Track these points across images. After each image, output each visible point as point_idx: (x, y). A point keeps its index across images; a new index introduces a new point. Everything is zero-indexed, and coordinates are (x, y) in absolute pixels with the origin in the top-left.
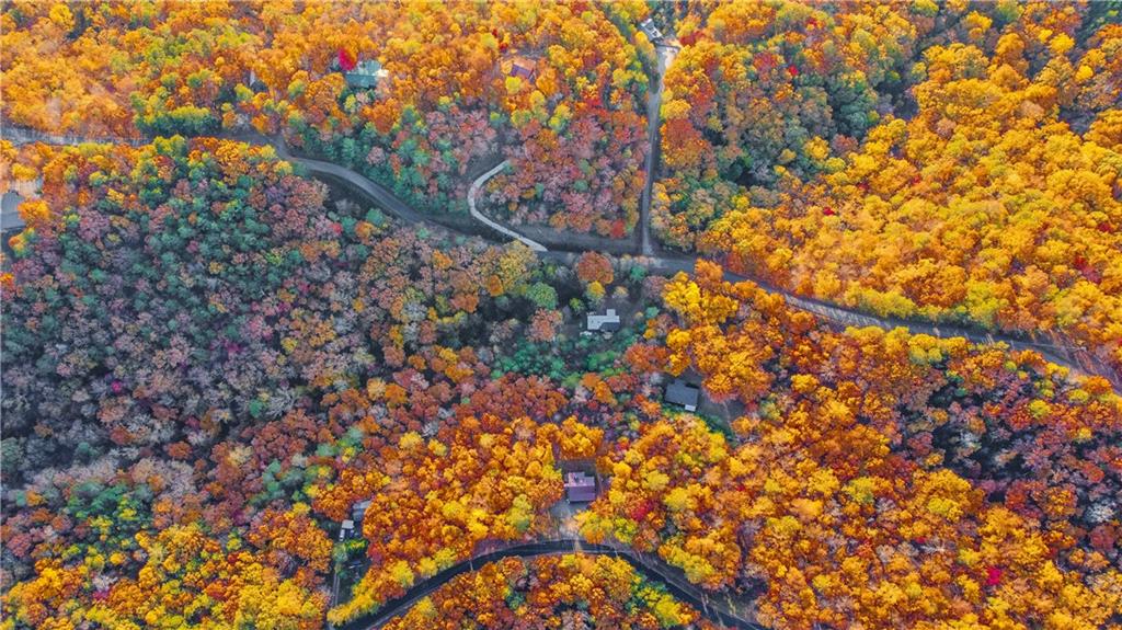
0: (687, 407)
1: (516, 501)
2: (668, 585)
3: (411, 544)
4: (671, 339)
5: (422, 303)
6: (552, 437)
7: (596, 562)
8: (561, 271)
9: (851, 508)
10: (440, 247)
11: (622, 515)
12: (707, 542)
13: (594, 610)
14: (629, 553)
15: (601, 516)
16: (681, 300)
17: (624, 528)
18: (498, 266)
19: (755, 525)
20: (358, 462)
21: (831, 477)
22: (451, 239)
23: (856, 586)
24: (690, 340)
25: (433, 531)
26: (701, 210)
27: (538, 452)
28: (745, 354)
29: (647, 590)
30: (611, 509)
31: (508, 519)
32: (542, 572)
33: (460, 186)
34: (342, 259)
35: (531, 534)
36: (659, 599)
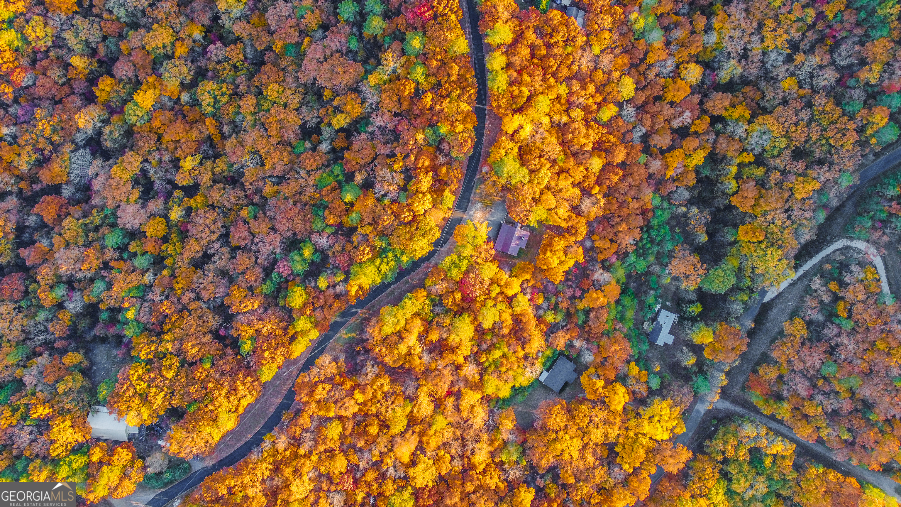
0: (545, 374)
1: (525, 171)
2: (389, 285)
3: (525, 52)
4: (621, 390)
5: (764, 150)
6: (570, 231)
7: (437, 225)
8: (738, 308)
9: (389, 487)
10: (821, 192)
11: (470, 269)
12: (412, 339)
13: (394, 207)
14: (433, 260)
15: (477, 248)
16: (656, 418)
17: (457, 266)
18: (773, 244)
19: (410, 391)
20: (625, 28)
21: (425, 483)
22: (825, 206)
23: (320, 458)
24: (612, 409)
25: (529, 79)
26: (742, 480)
27: (563, 211)
28: (575, 455)
29: (392, 264)
30: (479, 260)
31: (511, 156)
32: (447, 170)
33: (885, 239)
34: (851, 82)
35: (487, 173)
36: (380, 272)
